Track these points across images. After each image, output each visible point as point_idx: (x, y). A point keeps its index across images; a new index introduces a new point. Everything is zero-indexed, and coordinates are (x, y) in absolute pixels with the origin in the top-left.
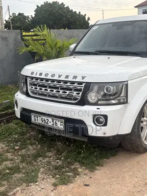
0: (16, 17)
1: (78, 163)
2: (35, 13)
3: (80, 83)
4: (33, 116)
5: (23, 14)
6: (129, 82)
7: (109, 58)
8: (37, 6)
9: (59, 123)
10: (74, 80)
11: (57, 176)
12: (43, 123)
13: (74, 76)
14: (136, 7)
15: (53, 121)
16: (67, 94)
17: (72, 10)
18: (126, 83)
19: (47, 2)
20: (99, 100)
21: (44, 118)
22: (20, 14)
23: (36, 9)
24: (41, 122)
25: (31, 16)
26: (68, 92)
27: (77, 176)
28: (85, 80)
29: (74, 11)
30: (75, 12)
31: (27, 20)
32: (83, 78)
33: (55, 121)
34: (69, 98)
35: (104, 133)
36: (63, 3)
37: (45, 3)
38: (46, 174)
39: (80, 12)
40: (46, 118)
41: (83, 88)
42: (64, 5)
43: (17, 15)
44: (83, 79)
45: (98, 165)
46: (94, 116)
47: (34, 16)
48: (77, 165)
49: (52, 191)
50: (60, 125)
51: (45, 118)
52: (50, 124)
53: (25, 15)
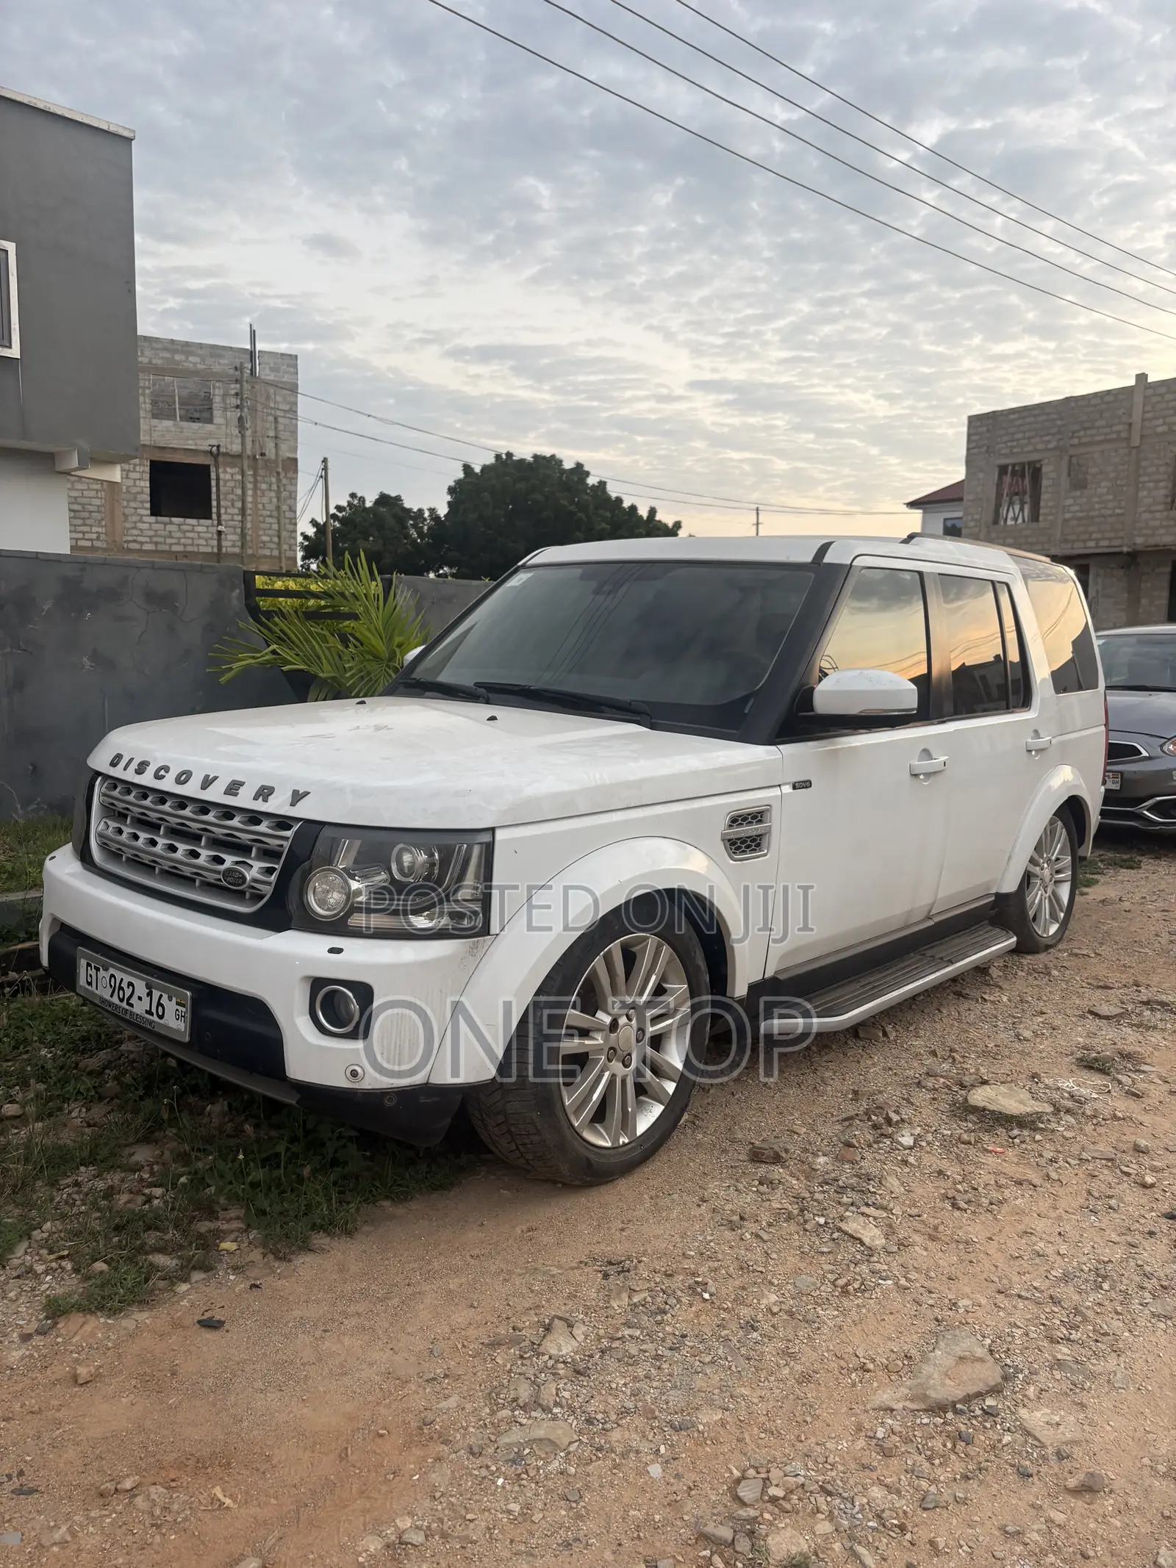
0: (365, 509)
1: (242, 1212)
2: (449, 498)
3: (283, 822)
4: (83, 962)
5: (398, 498)
6: (500, 835)
7: (493, 718)
8: (467, 468)
9: (171, 1006)
10: (260, 806)
11: (100, 1266)
12: (115, 1000)
13: (263, 788)
14: (913, 505)
15: (150, 994)
16: (222, 868)
17: (619, 500)
18: (486, 838)
19: (509, 455)
20: (353, 909)
21: (119, 975)
22: (384, 500)
23: (458, 482)
24: (106, 994)
25: (432, 511)
26: (230, 860)
27: (197, 1276)
28: (303, 811)
29: (626, 504)
30: (633, 508)
31: (414, 526)
32: (297, 797)
33: (156, 994)
34: (232, 886)
35: (354, 1074)
36: (579, 466)
37: (498, 457)
38: (51, 1252)
39: (653, 512)
40: (127, 979)
41: (287, 844)
42: (588, 474)
43: (368, 504)
44: (293, 804)
45: (328, 1227)
46: (317, 984)
47: (443, 511)
48: (231, 1219)
49: (26, 1338)
50: (175, 1019)
51: (124, 977)
52: (140, 1008)
53: (407, 505)
